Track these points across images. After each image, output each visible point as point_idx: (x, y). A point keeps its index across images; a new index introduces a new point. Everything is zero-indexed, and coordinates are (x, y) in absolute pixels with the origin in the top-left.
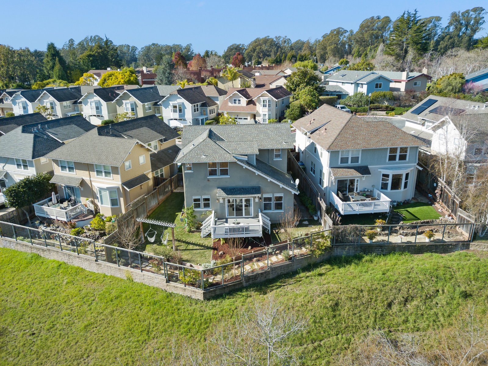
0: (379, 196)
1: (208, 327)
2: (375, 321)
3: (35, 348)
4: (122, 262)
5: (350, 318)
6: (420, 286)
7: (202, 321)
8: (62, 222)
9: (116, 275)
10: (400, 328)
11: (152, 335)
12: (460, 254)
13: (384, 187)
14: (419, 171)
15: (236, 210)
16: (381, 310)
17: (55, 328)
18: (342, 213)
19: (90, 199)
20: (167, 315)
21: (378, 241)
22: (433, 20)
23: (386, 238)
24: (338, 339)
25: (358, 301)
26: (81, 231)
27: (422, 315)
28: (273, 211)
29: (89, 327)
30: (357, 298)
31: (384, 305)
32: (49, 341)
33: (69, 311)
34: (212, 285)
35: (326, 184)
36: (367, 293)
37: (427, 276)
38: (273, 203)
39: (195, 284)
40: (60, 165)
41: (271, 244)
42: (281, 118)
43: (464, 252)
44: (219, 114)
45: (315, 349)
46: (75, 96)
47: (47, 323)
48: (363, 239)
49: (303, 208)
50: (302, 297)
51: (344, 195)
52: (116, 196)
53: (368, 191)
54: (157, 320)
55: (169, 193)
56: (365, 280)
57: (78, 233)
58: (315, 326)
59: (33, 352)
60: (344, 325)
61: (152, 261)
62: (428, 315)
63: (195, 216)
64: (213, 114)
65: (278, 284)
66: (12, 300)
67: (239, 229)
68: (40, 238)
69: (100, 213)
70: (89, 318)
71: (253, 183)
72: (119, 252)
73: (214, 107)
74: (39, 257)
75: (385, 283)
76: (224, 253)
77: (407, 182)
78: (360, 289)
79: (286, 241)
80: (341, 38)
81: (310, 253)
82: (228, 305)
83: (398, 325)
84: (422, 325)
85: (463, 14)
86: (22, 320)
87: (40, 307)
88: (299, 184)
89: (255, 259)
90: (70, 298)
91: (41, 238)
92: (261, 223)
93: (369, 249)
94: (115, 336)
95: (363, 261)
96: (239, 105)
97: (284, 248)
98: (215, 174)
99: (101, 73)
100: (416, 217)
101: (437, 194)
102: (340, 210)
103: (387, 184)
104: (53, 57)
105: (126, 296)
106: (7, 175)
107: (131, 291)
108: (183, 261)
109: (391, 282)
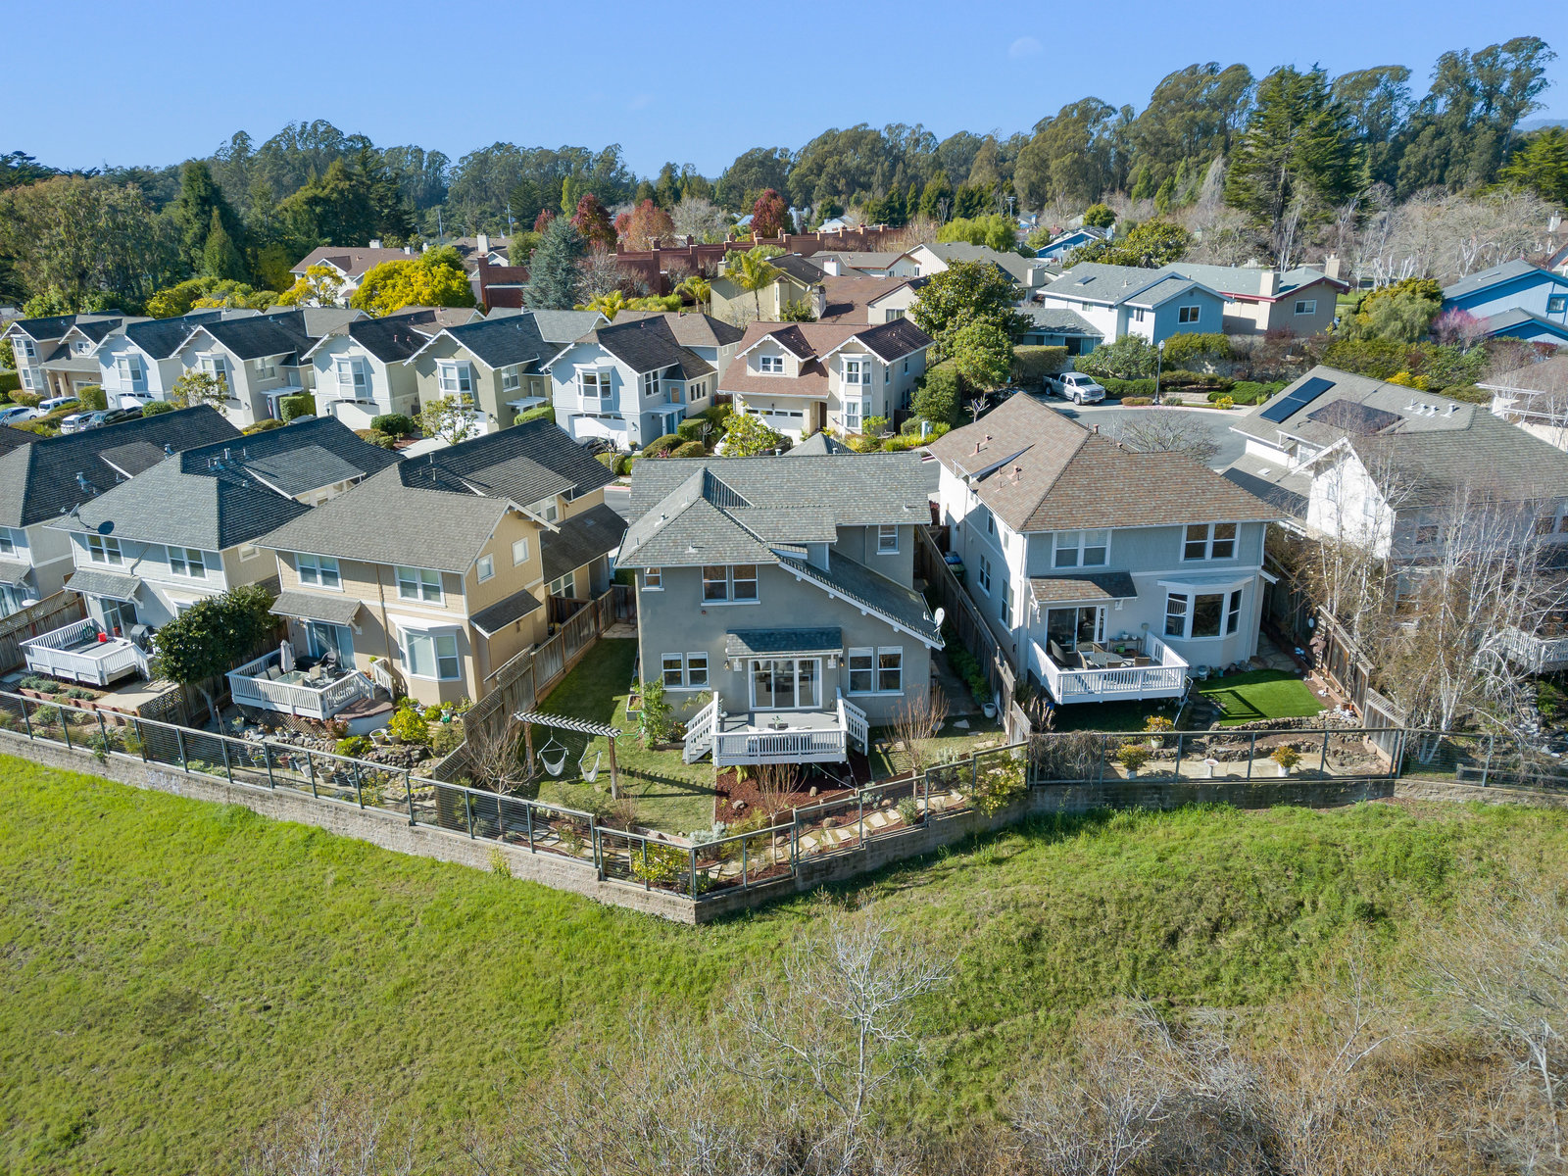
0: (1159, 652)
1: (709, 990)
2: (1134, 977)
3: (276, 1041)
4: (480, 828)
5: (1070, 969)
6: (1255, 891)
7: (695, 975)
8: (309, 722)
9: (463, 862)
10: (1196, 997)
11: (569, 1011)
12: (1366, 810)
13: (1174, 628)
14: (1268, 585)
15: (777, 690)
16: (1151, 952)
17: (319, 994)
18: (1058, 698)
19: (381, 659)
20: (604, 962)
21: (1151, 775)
22: (1384, 78)
23: (1170, 766)
24: (1036, 1019)
25: (1091, 928)
26: (363, 746)
27: (1256, 964)
28: (875, 693)
29: (406, 991)
30: (1087, 920)
31: (1158, 939)
32: (309, 1026)
33: (349, 953)
34: (717, 886)
35: (1017, 620)
36: (1114, 908)
37: (1275, 866)
38: (875, 671)
39: (674, 884)
40: (299, 566)
41: (868, 780)
42: (899, 415)
43: (1376, 804)
44: (717, 400)
45: (978, 1043)
46: (287, 339)
47: (296, 981)
48: (1112, 770)
49: (957, 685)
50: (948, 917)
51: (1065, 650)
52: (452, 652)
53: (1130, 639)
54: (580, 972)
55: (592, 641)
56: (1112, 874)
57: (356, 751)
58: (980, 987)
59: (274, 1050)
60: (1053, 987)
61: (558, 824)
62: (1271, 964)
63: (667, 707)
64: (702, 398)
65: (888, 884)
66: (198, 924)
67: (784, 741)
68: (248, 763)
69: (406, 695)
70: (403, 971)
71: (823, 620)
72: (474, 801)
73: (702, 379)
74: (249, 815)
75: (1162, 882)
76: (746, 805)
77: (1235, 616)
78: (1097, 897)
79: (910, 774)
80: (1095, 131)
81: (972, 804)
82: (759, 937)
83: (1193, 988)
84: (1256, 987)
85: (1476, 59)
86: (231, 974)
87: (272, 944)
88: (944, 623)
89: (828, 820)
90: (349, 920)
91: (252, 765)
92: (843, 727)
93: (1125, 796)
94: (474, 1012)
95: (1111, 826)
96: (777, 374)
97: (905, 791)
98: (723, 596)
99: (355, 260)
100: (1256, 711)
101: (1315, 649)
102: (1054, 690)
103: (1181, 621)
104: (203, 205)
105: (496, 915)
106: (142, 590)
107: (507, 901)
108: (642, 824)
109: (1178, 880)
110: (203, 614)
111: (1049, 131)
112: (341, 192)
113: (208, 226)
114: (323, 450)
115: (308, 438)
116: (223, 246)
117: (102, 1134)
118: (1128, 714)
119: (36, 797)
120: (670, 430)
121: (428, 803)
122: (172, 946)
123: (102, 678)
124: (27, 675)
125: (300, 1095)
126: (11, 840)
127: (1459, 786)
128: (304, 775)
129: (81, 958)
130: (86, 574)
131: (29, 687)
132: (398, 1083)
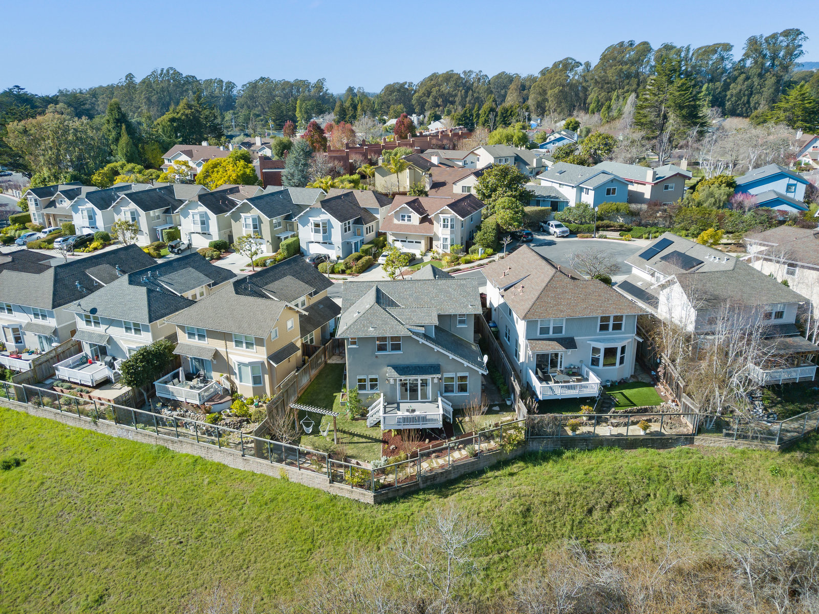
0: (588, 374)
1: (380, 535)
2: (572, 529)
3: (186, 558)
4: (275, 458)
5: (543, 525)
6: (628, 489)
7: (374, 528)
8: (193, 406)
9: (267, 474)
10: (600, 538)
11: (318, 544)
12: (681, 451)
13: (595, 363)
14: (638, 342)
15: (410, 392)
16: (580, 517)
17: (204, 536)
18: (540, 397)
19: (225, 375)
20: (333, 522)
21: (583, 433)
22: (720, 49)
23: (591, 429)
24: (527, 549)
25: (553, 506)
26: (218, 418)
27: (628, 523)
28: (456, 394)
29: (244, 535)
30: (552, 503)
31: (583, 511)
32: (202, 550)
33: (217, 517)
34: (384, 486)
35: (522, 358)
36: (564, 497)
37: (638, 477)
38: (456, 384)
39: (364, 486)
40: (187, 332)
41: (452, 436)
42: (468, 244)
43: (685, 447)
44: (379, 234)
45: (501, 560)
46: (165, 200)
47: (193, 530)
48: (565, 431)
49: (494, 389)
50: (489, 501)
51: (544, 373)
52: (259, 373)
53: (574, 368)
54: (322, 526)
55: (323, 365)
56: (563, 481)
57: (215, 421)
58: (502, 534)
59: (186, 562)
60: (535, 534)
61: (310, 456)
62: (634, 523)
63: (359, 400)
64: (372, 233)
65: (461, 485)
66: (146, 503)
67: (414, 418)
68: (164, 425)
69: (237, 392)
70: (242, 525)
71: (431, 360)
72: (272, 446)
73: (373, 223)
74: (166, 450)
75: (586, 485)
76: (396, 448)
77: (623, 357)
78: (556, 492)
79: (472, 434)
80: (571, 75)
81: (500, 448)
82: (403, 510)
83: (599, 534)
84: (627, 534)
85: (767, 40)
86: (164, 527)
87: (181, 512)
88: (488, 363)
89: (434, 455)
90: (216, 501)
91: (166, 426)
92: (441, 412)
93: (570, 443)
94: (275, 545)
95: (564, 458)
96: (409, 223)
97: (470, 442)
98: (385, 350)
99: (195, 152)
100: (632, 403)
101: (660, 373)
102: (538, 393)
103: (598, 359)
104: (117, 123)
105: (283, 499)
106: (110, 340)
107: (287, 492)
108: (349, 457)
109: (593, 484)
110: (142, 354)
111: (548, 75)
112: (187, 115)
113: (120, 133)
114: (193, 270)
115: (186, 264)
116: (127, 144)
117: (113, 599)
118: (573, 404)
119: (65, 440)
120: (356, 250)
121: (249, 445)
122: (135, 513)
123: (92, 383)
124: (57, 380)
125: (199, 582)
126: (57, 461)
127: (724, 440)
128: (191, 430)
129: (94, 518)
130: (83, 332)
131: (57, 386)
132: (243, 577)
